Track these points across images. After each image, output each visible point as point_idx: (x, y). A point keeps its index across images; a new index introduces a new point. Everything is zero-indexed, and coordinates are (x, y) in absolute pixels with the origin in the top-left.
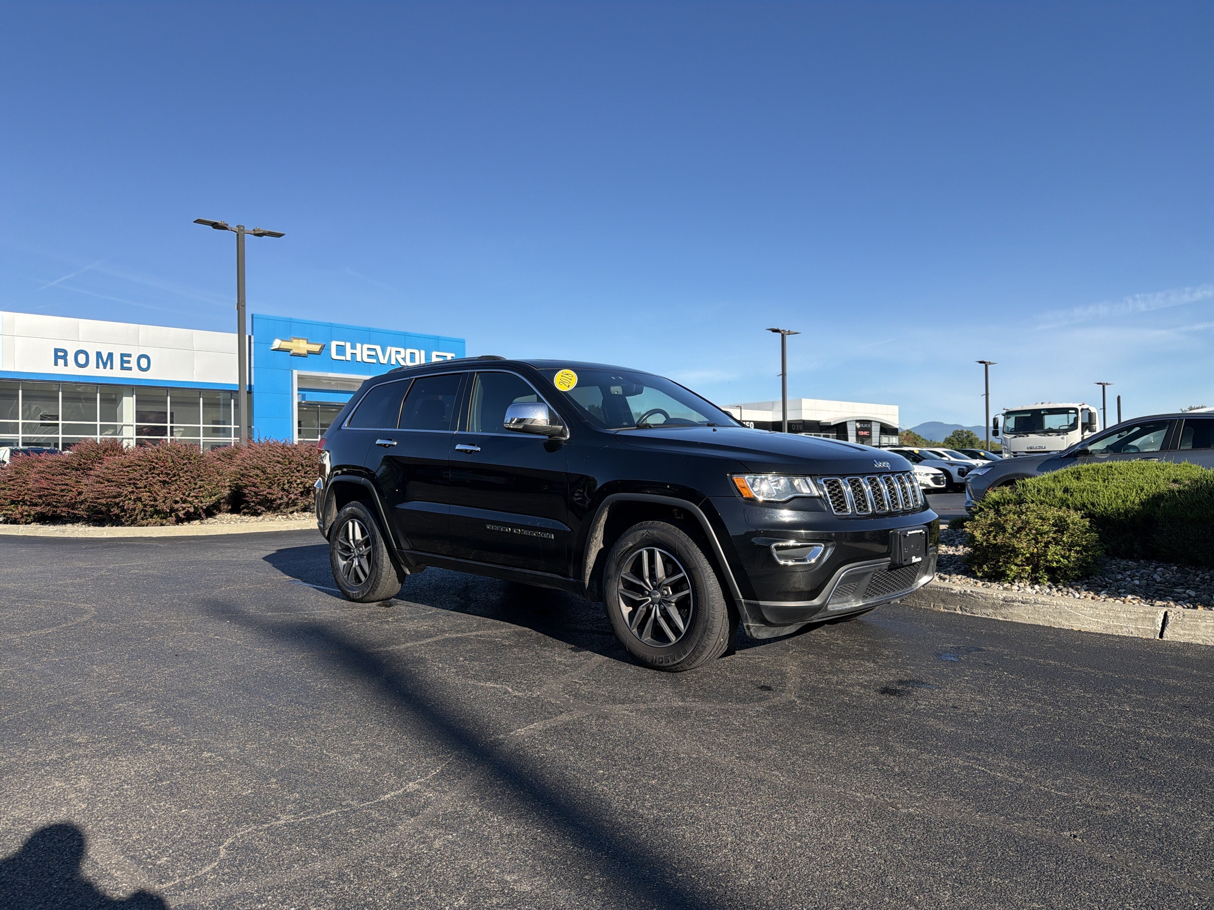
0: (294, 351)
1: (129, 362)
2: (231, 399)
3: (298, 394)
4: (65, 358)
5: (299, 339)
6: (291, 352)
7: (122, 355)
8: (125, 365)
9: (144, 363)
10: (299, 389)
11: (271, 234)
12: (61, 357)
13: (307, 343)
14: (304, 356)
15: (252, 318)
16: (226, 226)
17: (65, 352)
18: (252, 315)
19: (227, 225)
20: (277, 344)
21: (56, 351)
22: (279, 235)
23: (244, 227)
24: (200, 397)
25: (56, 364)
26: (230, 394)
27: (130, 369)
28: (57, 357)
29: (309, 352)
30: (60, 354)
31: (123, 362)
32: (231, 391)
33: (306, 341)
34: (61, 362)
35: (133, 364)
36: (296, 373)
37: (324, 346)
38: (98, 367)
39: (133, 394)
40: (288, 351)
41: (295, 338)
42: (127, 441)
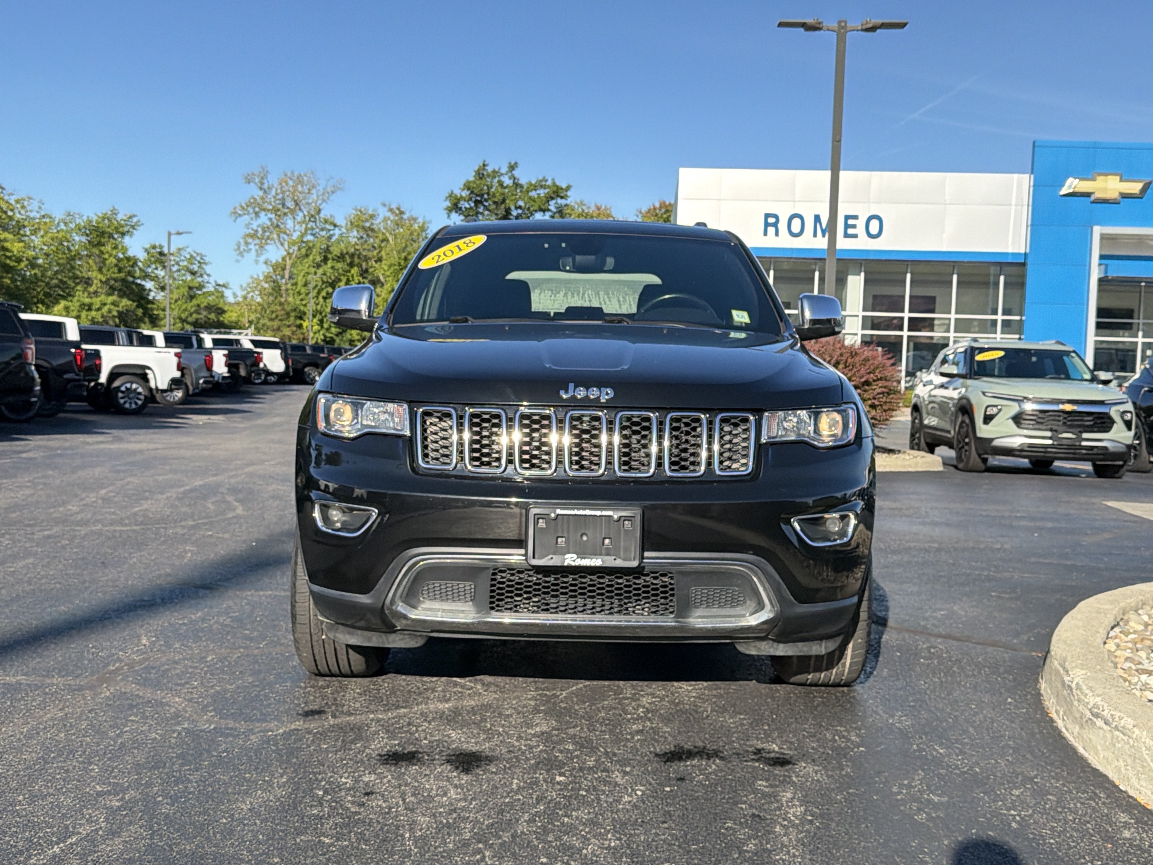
0: (1098, 195)
1: (854, 226)
2: (1000, 275)
3: (1100, 265)
4: (775, 225)
5: (1106, 175)
6: (1093, 198)
7: (847, 217)
8: (850, 231)
9: (874, 227)
10: (1102, 257)
11: (884, 26)
12: (771, 225)
13: (1121, 180)
14: (1115, 202)
15: (1034, 147)
16: (817, 26)
17: (776, 217)
18: (1034, 142)
19: (820, 23)
20: (1072, 184)
21: (767, 216)
22: (903, 25)
23: (846, 22)
24: (953, 274)
25: (765, 234)
26: (999, 268)
27: (855, 236)
28: (767, 225)
29: (1125, 196)
30: (771, 220)
31: (847, 226)
32: (1001, 263)
33: (1118, 178)
34: (771, 230)
35: (860, 230)
36: (1097, 231)
37: (1150, 183)
38: (815, 235)
39: (861, 272)
40: (1088, 195)
41: (1100, 174)
42: (850, 337)
